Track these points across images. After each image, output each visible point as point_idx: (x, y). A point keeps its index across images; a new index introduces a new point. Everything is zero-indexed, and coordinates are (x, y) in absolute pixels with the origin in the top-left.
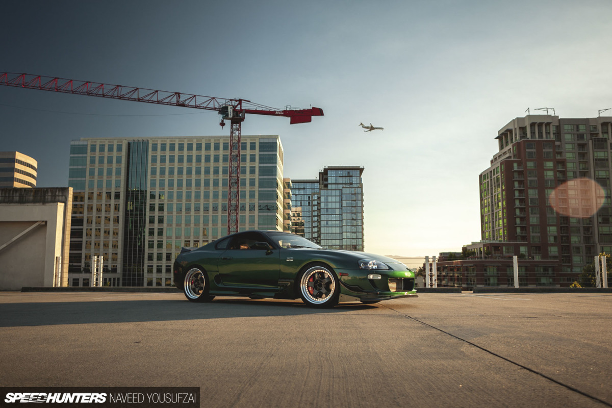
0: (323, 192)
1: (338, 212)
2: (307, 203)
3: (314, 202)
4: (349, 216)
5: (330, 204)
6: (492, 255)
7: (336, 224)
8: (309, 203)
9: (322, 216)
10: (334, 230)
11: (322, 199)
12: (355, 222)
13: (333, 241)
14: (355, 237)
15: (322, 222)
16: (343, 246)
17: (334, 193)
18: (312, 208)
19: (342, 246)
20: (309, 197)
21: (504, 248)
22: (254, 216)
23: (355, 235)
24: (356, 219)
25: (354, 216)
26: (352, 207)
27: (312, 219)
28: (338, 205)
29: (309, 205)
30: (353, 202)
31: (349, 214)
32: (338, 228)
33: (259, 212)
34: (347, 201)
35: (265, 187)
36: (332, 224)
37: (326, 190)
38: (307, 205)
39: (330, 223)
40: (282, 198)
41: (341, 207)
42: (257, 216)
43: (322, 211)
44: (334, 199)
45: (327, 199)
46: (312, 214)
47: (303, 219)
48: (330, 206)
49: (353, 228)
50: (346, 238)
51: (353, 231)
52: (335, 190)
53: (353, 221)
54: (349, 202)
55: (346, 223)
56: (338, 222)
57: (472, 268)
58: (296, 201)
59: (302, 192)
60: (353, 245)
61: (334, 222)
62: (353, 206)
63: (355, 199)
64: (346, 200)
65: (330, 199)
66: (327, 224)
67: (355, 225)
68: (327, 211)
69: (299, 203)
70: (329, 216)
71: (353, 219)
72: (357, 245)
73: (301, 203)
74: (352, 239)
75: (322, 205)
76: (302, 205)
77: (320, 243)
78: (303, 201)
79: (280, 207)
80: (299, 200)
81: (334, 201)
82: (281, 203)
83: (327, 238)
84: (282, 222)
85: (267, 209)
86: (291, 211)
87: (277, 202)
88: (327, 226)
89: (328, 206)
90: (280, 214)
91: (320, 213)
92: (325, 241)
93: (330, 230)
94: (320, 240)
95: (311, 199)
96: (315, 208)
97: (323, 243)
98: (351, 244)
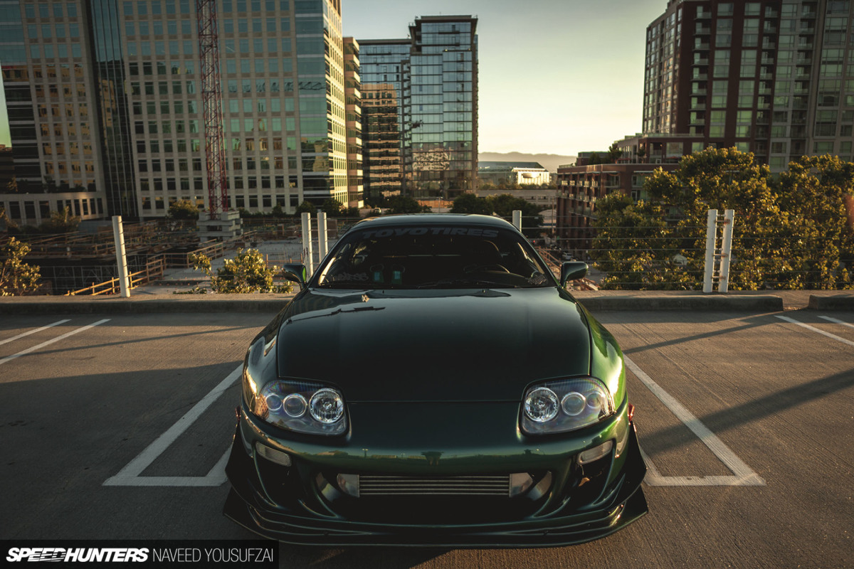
0: (414, 60)
1: (436, 90)
2: (395, 76)
3: (404, 75)
4: (453, 97)
5: (425, 78)
6: (648, 156)
7: (434, 110)
8: (398, 76)
9: (414, 98)
10: (432, 119)
11: (413, 70)
12: (462, 106)
13: (429, 135)
14: (462, 130)
15: (414, 107)
17: (430, 60)
18: (403, 85)
19: (443, 143)
20: (398, 68)
21: (668, 145)
23: (462, 126)
24: (463, 102)
25: (460, 97)
26: (457, 82)
27: (403, 102)
28: (437, 80)
29: (398, 80)
30: (459, 74)
31: (453, 94)
32: (438, 116)
33: (300, 93)
34: (450, 74)
35: (306, 53)
36: (428, 111)
37: (419, 55)
38: (395, 79)
39: (425, 107)
40: (341, 71)
41: (442, 83)
42: (298, 100)
43: (414, 90)
44: (431, 70)
45: (419, 71)
46: (402, 94)
47: (395, 102)
48: (425, 81)
49: (458, 115)
50: (449, 132)
51: (459, 120)
52: (433, 55)
53: (459, 104)
54: (453, 74)
55: (449, 107)
56: (437, 107)
57: (615, 176)
58: (378, 74)
59: (387, 59)
60: (458, 141)
61: (431, 107)
62: (459, 80)
63: (462, 70)
64: (448, 72)
65: (425, 70)
66: (421, 109)
67: (462, 110)
68: (421, 90)
69: (383, 76)
70: (424, 96)
71: (458, 101)
72: (464, 142)
73: (385, 77)
74: (458, 132)
75: (414, 80)
76: (388, 80)
77: (410, 139)
78: (388, 75)
79: (337, 84)
80: (382, 71)
81: (431, 73)
82: (337, 78)
83: (421, 132)
84: (344, 108)
85: (311, 89)
86: (359, 90)
87: (327, 76)
88: (421, 112)
89: (422, 81)
90: (337, 96)
91: (410, 92)
92: (419, 135)
93: (425, 119)
94: (411, 135)
95: (400, 71)
96: (406, 85)
97: (415, 139)
98: (456, 140)
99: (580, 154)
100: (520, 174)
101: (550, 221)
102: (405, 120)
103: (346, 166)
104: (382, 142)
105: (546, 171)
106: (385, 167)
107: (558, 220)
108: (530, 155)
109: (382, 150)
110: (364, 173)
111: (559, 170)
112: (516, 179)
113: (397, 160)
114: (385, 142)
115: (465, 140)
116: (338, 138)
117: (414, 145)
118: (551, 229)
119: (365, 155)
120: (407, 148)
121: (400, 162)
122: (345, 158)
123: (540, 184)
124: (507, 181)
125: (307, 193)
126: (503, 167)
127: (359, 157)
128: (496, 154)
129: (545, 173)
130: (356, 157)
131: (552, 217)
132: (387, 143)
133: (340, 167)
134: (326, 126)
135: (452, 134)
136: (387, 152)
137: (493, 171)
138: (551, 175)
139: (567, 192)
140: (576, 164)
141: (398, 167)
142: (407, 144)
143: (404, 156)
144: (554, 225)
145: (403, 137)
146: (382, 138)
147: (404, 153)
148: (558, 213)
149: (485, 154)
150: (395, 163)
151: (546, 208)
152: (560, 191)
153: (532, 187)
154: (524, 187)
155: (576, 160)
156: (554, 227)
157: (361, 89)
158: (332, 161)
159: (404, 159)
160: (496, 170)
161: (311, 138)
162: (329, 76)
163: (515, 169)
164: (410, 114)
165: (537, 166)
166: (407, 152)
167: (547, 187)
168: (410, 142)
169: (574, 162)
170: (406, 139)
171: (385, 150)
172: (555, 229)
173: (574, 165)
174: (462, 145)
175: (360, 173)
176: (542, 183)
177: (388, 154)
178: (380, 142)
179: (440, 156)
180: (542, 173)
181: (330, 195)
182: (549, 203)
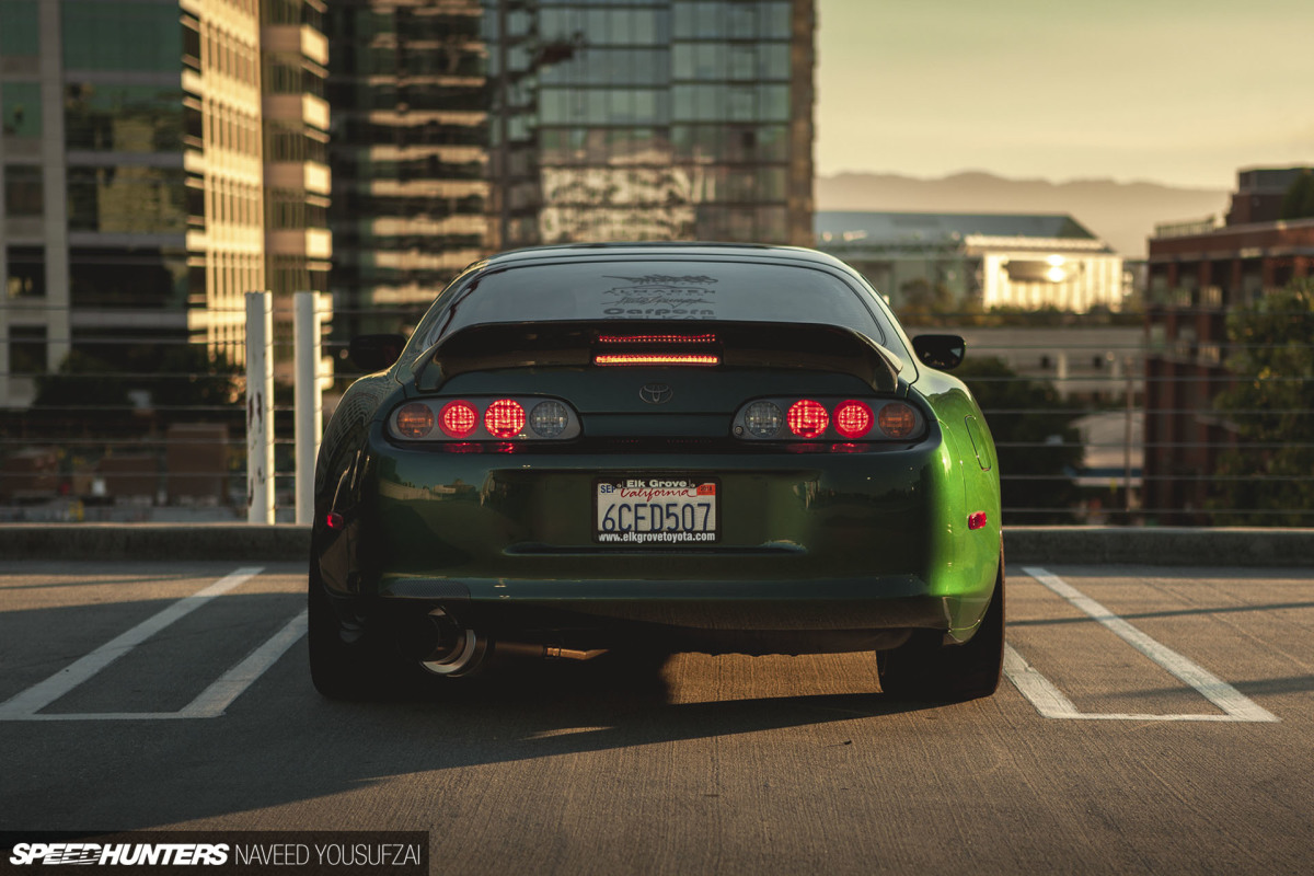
10: (623, 27)
13: (615, 93)
14: (749, 74)
23: (750, 58)
32: (649, 14)
50: (695, 82)
51: (737, 33)
60: (732, 124)
72: (756, 124)
74: (731, 83)
77: (533, 107)
83: (579, 79)
92: (568, 93)
93: (598, 27)
94: (534, 92)
97: (553, 108)
98: (723, 116)
99: (1245, 177)
100: (993, 267)
101: (1115, 459)
102: (513, 30)
103: (256, 212)
104: (415, 118)
105: (1107, 251)
106: (423, 226)
107: (1151, 456)
108: (1040, 186)
109: (413, 153)
110: (336, 243)
111: (1155, 245)
112: (975, 287)
113: (474, 198)
114: (424, 117)
115: (762, 116)
116: (229, 93)
117: (547, 136)
118: (1122, 491)
119: (342, 171)
120: (516, 146)
121: (486, 207)
122: (256, 179)
123: (1078, 305)
124: (940, 293)
125: (93, 318)
126: (922, 234)
127: (317, 178)
128: (892, 181)
129: (1103, 260)
130: (302, 176)
131: (1124, 445)
132: (433, 123)
133: (236, 214)
135: (707, 93)
136: (434, 159)
137: (879, 249)
138: (1130, 266)
139: (1186, 334)
140: (1229, 218)
141: (477, 225)
142: (517, 129)
143: (502, 180)
144: (1136, 473)
145: (504, 100)
146: (413, 99)
147: (505, 167)
148: (1151, 427)
149: (847, 179)
150: (467, 206)
151: (1101, 403)
152: (1157, 332)
153: (1047, 318)
154: (1010, 318)
155: (1227, 201)
156: (1135, 482)
159: (506, 195)
160: (892, 248)
163: (975, 241)
165: (1069, 229)
166: (517, 163)
167: (1104, 319)
168: (532, 121)
169: (1218, 211)
170: (516, 111)
171: (425, 150)
172: (1137, 491)
173: (1220, 222)
174: (749, 140)
175: (319, 243)
176: (1090, 300)
177: (436, 170)
178: (403, 120)
179: (658, 185)
180: (1090, 261)
181: (186, 332)
182: (1116, 385)
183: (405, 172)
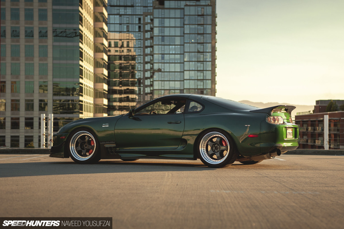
0: (157, 13)
1: (178, 41)
2: (137, 27)
3: (146, 26)
4: (194, 48)
5: (167, 30)
7: (175, 59)
8: (140, 27)
9: (156, 47)
10: (173, 67)
11: (156, 22)
12: (202, 56)
13: (171, 82)
14: (202, 78)
15: (156, 56)
16: (185, 90)
17: (173, 13)
18: (144, 36)
19: (183, 90)
20: (139, 19)
22: (47, 46)
23: (202, 74)
24: (203, 52)
25: (200, 48)
26: (198, 34)
27: (144, 51)
28: (178, 32)
29: (140, 31)
30: (199, 27)
31: (193, 45)
32: (179, 65)
33: (54, 41)
34: (191, 26)
35: (62, 4)
36: (170, 60)
37: (162, 8)
38: (137, 30)
39: (166, 57)
40: (91, 21)
41: (183, 35)
42: (51, 47)
43: (156, 40)
44: (173, 23)
45: (162, 23)
46: (144, 43)
47: (135, 51)
48: (167, 32)
49: (199, 64)
50: (189, 80)
51: (199, 69)
52: (175, 9)
53: (199, 54)
54: (193, 26)
55: (190, 57)
56: (178, 56)
58: (120, 24)
59: (129, 11)
60: (198, 89)
61: (172, 56)
62: (199, 32)
63: (202, 23)
64: (189, 24)
65: (167, 22)
66: (163, 58)
67: (202, 60)
68: (163, 40)
69: (125, 27)
70: (166, 46)
71: (199, 52)
72: (203, 89)
73: (127, 27)
74: (198, 80)
75: (156, 31)
76: (130, 30)
77: (152, 85)
78: (130, 25)
79: (88, 34)
80: (125, 22)
81: (173, 25)
82: (88, 28)
83: (163, 79)
84: (92, 56)
85: (66, 36)
86: (107, 39)
87: (80, 27)
88: (163, 61)
89: (164, 32)
90: (88, 44)
91: (153, 42)
92: (160, 82)
93: (167, 67)
94: (152, 82)
95: (142, 22)
96: (148, 35)
97: (157, 86)
98: (196, 87)
99: (317, 102)
102: (146, 68)
103: (92, 109)
104: (123, 88)
109: (123, 96)
111: (297, 117)
114: (125, 88)
115: (205, 87)
116: (87, 83)
117: (155, 92)
119: (110, 100)
120: (147, 94)
122: (92, 102)
127: (105, 102)
130: (103, 101)
132: (128, 89)
133: (88, 110)
134: (78, 72)
135: (192, 82)
136: (128, 97)
139: (305, 137)
140: (314, 111)
142: (148, 90)
145: (144, 84)
146: (123, 84)
147: (144, 99)
155: (314, 107)
157: (108, 38)
158: (82, 105)
161: (65, 82)
162: (82, 26)
164: (152, 62)
168: (152, 89)
169: (311, 109)
170: (147, 86)
171: (125, 96)
173: (312, 112)
174: (202, 93)
178: (120, 89)
183: (121, 100)
